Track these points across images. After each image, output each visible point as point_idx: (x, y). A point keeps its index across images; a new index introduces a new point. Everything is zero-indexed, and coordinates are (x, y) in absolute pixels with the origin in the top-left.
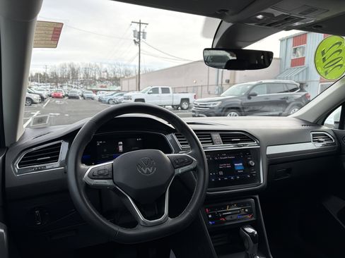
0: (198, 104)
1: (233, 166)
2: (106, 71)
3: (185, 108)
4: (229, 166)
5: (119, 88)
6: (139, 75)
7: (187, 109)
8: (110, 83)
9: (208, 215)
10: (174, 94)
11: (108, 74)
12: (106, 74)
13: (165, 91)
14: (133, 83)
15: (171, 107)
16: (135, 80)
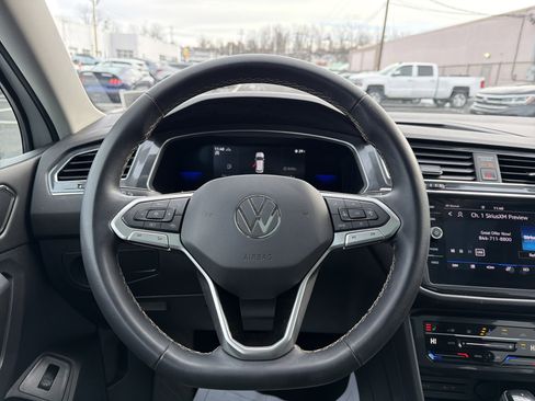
0: (486, 97)
1: (518, 240)
2: (329, 38)
3: (459, 105)
4: (506, 238)
5: (346, 66)
6: (382, 43)
7: (462, 107)
8: (332, 58)
9: (428, 338)
10: (442, 79)
11: (331, 43)
12: (328, 42)
13: (425, 71)
14: (370, 57)
15: (431, 102)
16: (374, 52)
